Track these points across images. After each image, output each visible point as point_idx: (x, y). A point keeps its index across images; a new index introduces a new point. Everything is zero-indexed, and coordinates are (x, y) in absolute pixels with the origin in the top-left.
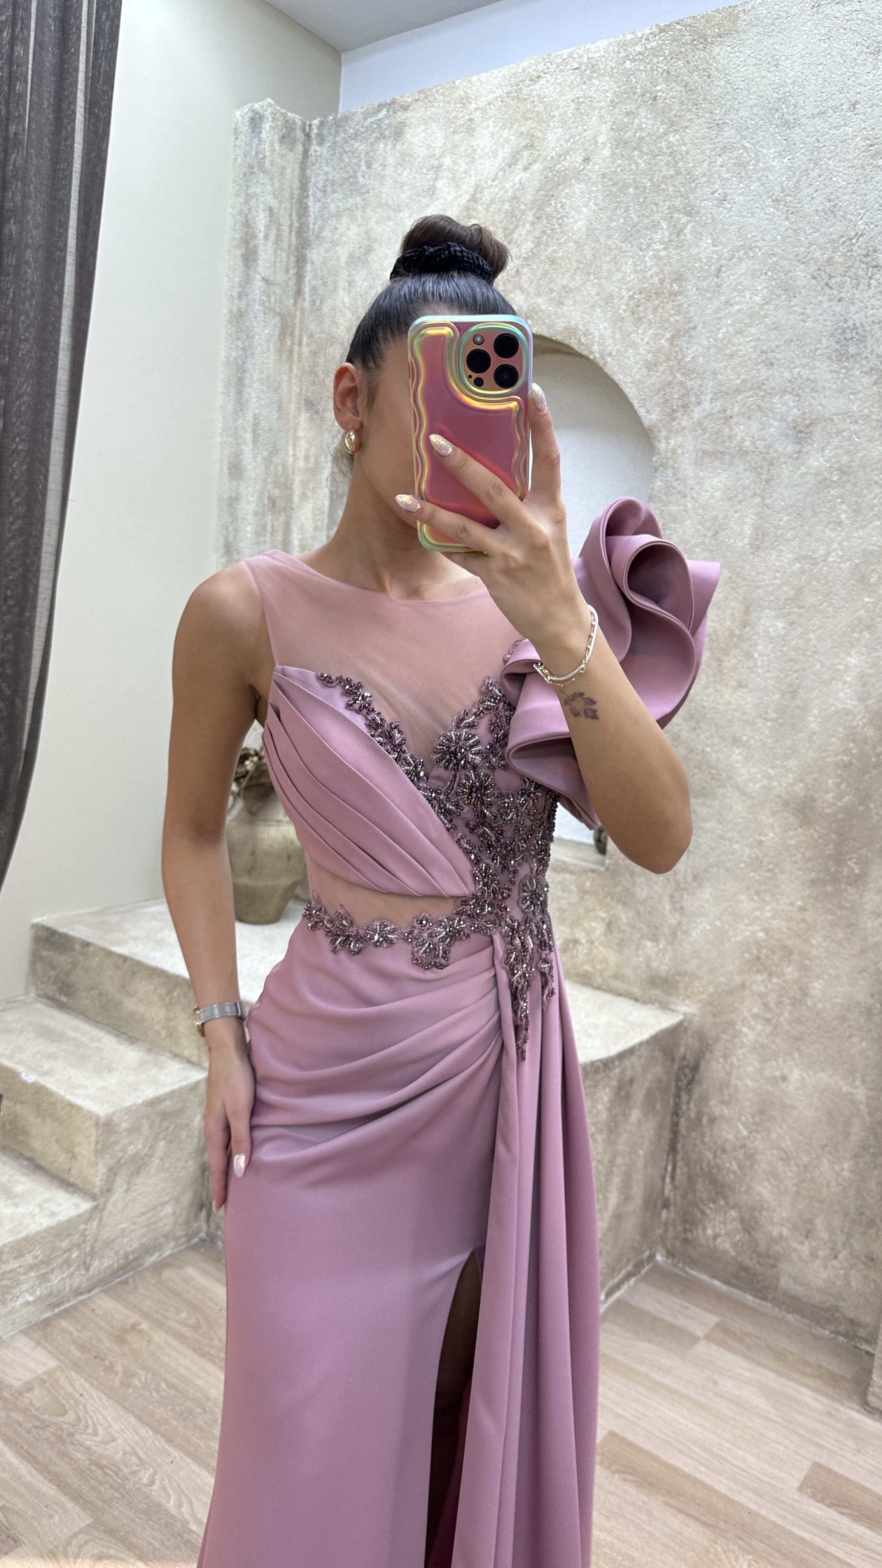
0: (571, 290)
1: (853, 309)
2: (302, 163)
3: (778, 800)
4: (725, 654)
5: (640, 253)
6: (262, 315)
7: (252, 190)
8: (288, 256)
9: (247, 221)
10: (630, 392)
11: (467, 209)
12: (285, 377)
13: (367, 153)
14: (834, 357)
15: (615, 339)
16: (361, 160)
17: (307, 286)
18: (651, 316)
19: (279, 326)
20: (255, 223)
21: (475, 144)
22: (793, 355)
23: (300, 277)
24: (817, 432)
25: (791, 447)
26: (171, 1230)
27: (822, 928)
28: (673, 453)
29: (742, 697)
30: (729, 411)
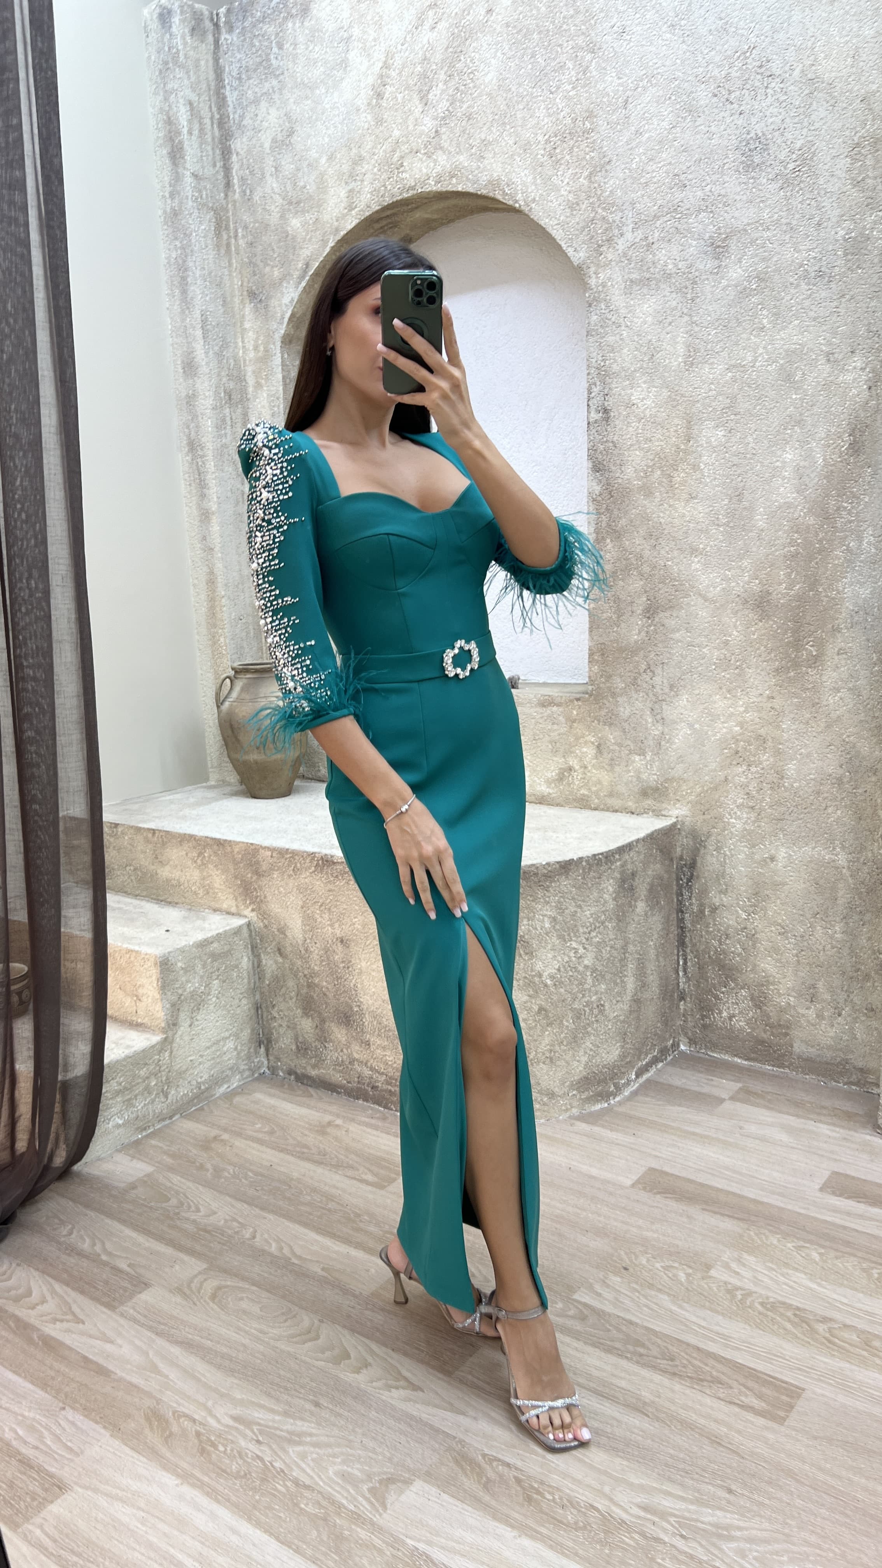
0: (490, 143)
1: (753, 120)
2: (214, 53)
3: (737, 599)
4: (674, 470)
5: (551, 96)
6: (196, 211)
7: (169, 86)
8: (213, 149)
9: (169, 118)
10: (557, 234)
11: (381, 76)
12: (226, 272)
13: (277, 34)
14: (742, 171)
15: (536, 185)
16: (271, 42)
17: (236, 177)
18: (568, 157)
19: (214, 220)
20: (177, 119)
21: (380, 10)
22: (703, 174)
23: (227, 169)
24: (733, 246)
25: (711, 264)
26: (235, 1064)
27: (790, 712)
28: (604, 287)
29: (694, 508)
30: (650, 238)
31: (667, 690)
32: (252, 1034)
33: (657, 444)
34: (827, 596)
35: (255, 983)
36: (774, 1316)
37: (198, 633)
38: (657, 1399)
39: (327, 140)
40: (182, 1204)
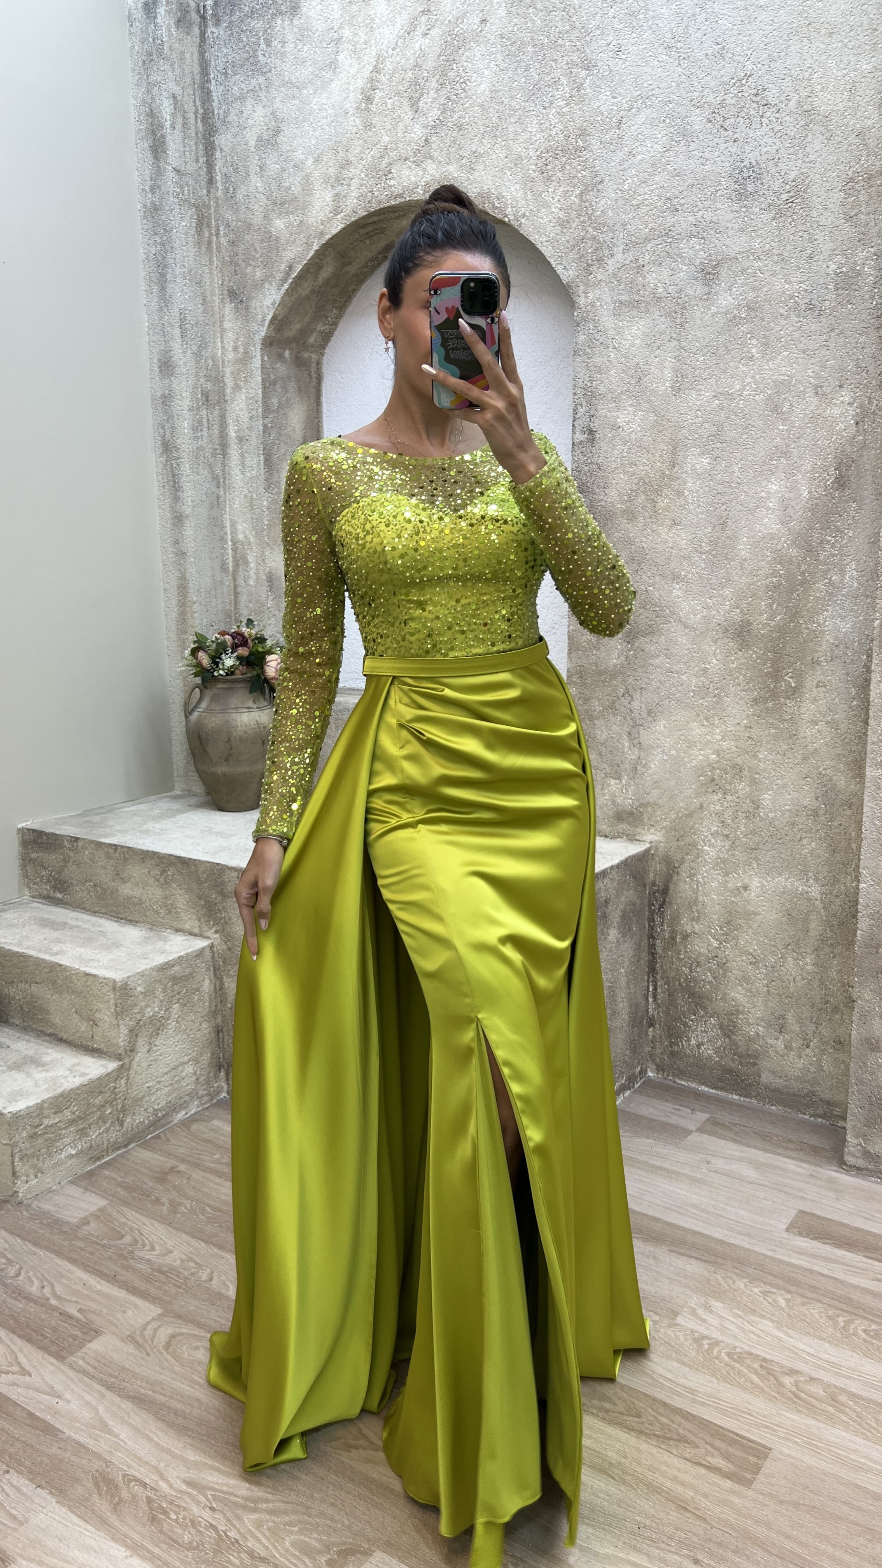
0: (481, 155)
1: (748, 148)
2: (200, 46)
3: (718, 627)
4: (658, 495)
5: (544, 111)
6: (177, 207)
7: (153, 78)
8: (196, 144)
9: (152, 111)
10: (547, 251)
11: (371, 80)
12: (207, 271)
13: (265, 31)
14: (734, 199)
15: (527, 200)
16: (259, 39)
17: (219, 174)
18: (559, 174)
19: (195, 217)
20: (160, 113)
21: (372, 13)
22: (695, 199)
23: (210, 166)
24: (724, 272)
25: (700, 290)
26: (194, 1090)
27: (767, 742)
28: (593, 306)
29: (678, 536)
30: (640, 260)
31: (645, 715)
32: (212, 1058)
33: (642, 468)
34: (807, 628)
35: (216, 1006)
36: (741, 1368)
37: (168, 639)
38: (623, 1460)
39: (314, 142)
40: (136, 1241)
